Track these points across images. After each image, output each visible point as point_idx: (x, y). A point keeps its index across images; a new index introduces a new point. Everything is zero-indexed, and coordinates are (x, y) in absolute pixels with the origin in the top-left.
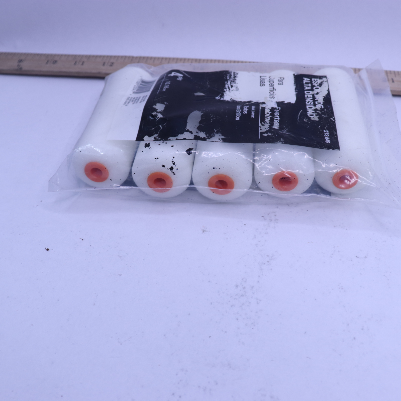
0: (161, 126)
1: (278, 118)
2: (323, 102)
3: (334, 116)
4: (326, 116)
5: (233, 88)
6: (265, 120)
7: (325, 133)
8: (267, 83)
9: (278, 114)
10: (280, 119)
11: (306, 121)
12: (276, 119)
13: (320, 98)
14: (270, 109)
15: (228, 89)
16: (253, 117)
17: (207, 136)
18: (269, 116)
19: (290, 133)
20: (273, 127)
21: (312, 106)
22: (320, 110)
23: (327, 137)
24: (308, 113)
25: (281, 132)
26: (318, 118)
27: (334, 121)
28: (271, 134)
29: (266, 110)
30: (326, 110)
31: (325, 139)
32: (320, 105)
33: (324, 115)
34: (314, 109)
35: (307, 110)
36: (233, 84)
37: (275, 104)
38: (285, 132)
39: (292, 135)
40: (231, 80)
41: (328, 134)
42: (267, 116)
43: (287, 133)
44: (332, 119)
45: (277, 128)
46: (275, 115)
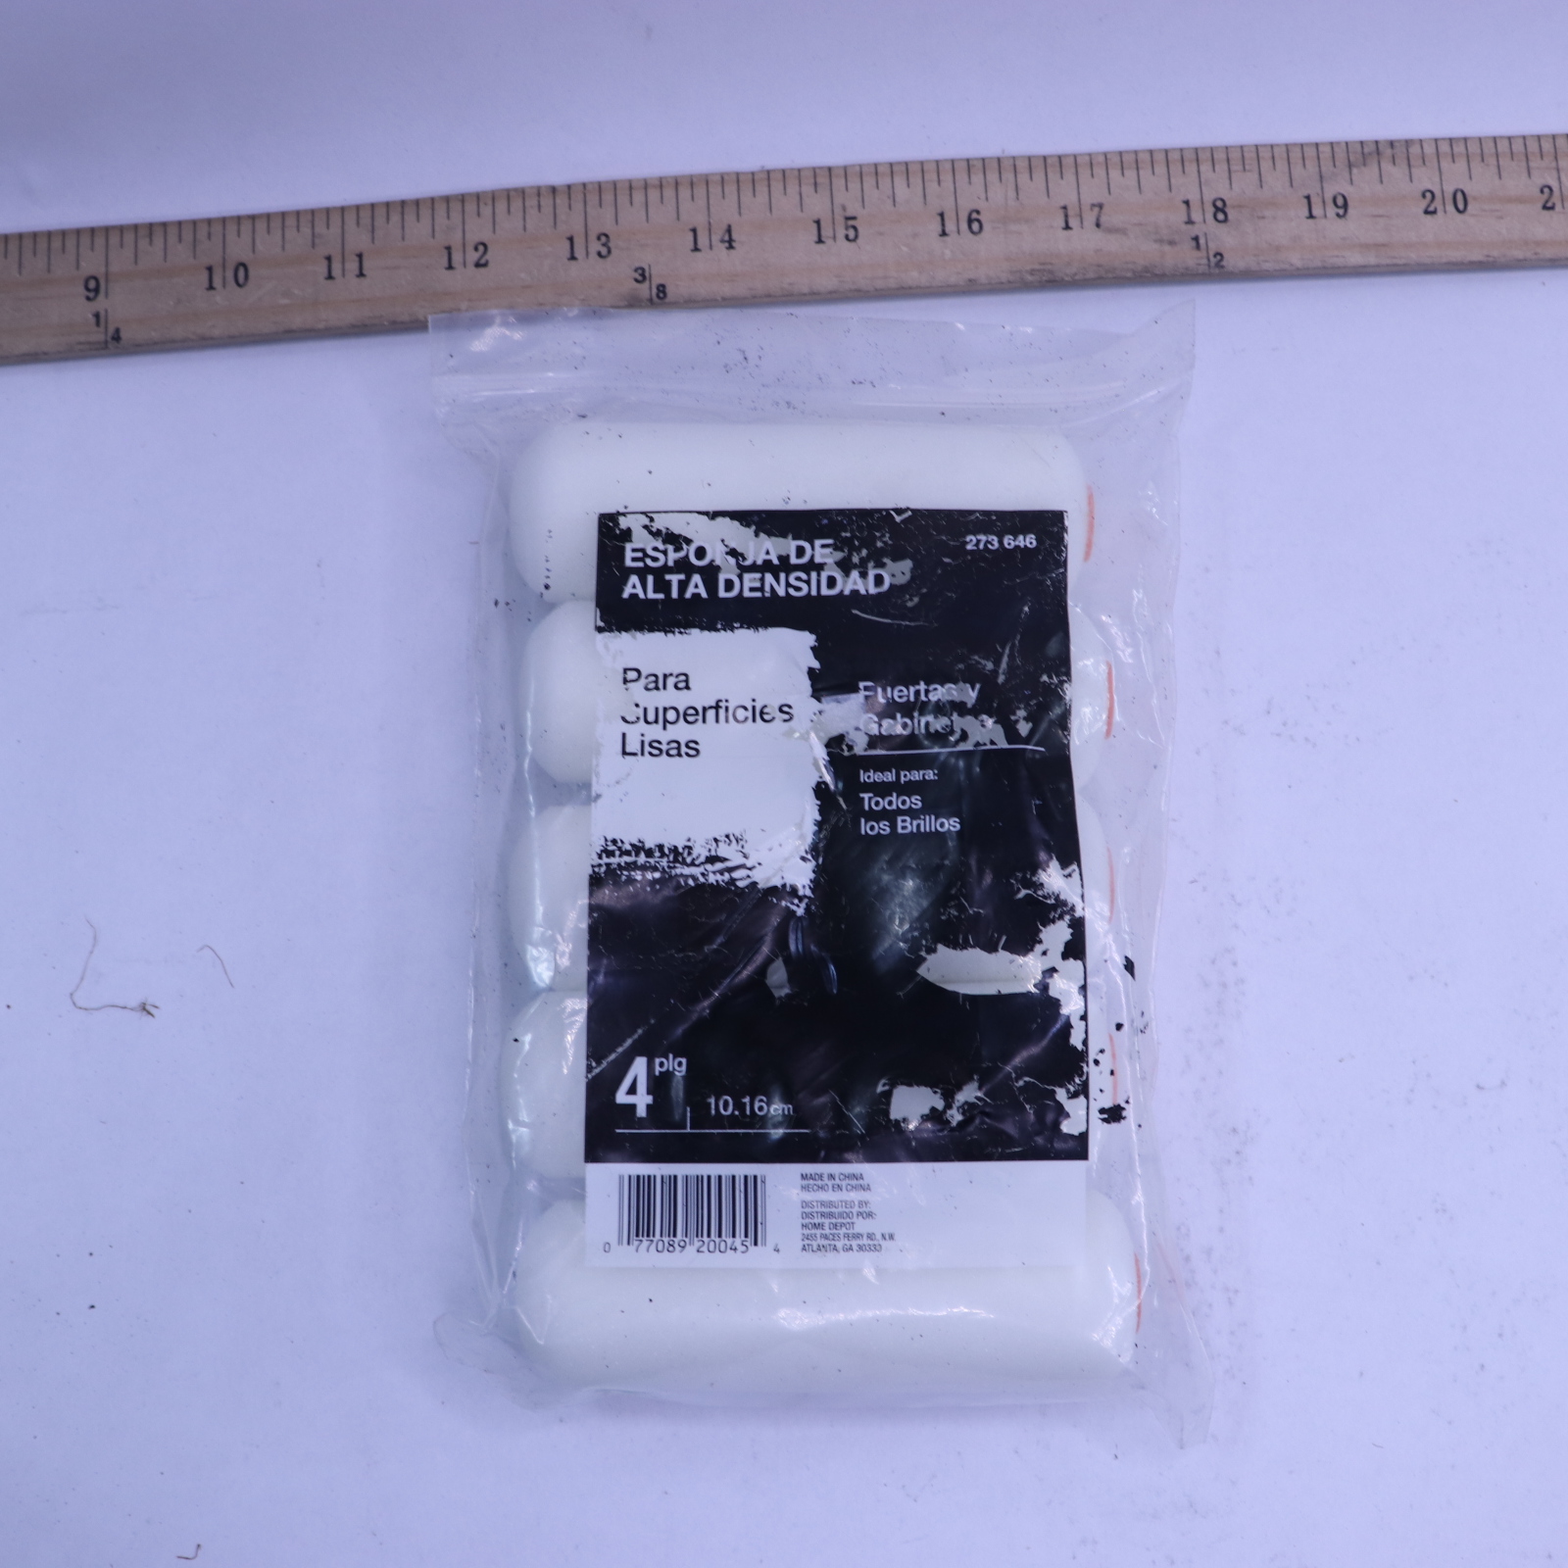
0: (1021, 1083)
1: (917, 687)
2: (790, 537)
3: (887, 510)
4: (883, 536)
5: (723, 851)
6: (937, 731)
7: (981, 546)
8: (681, 732)
9: (901, 691)
11: (916, 600)
12: (926, 696)
13: (762, 548)
14: (881, 719)
15: (736, 875)
16: (934, 774)
17: (1061, 917)
18: (916, 721)
19: (1003, 648)
20: (974, 701)
21: (819, 575)
22: (844, 551)
23: (1001, 542)
24: (867, 591)
25: (1001, 679)
26: (894, 560)
27: (910, 513)
28: (1019, 708)
29: (885, 731)
30: (846, 531)
31: (1017, 547)
32: (813, 548)
33: (875, 538)
34: (839, 570)
35: (847, 592)
36: (694, 856)
37: (838, 702)
38: (997, 663)
39: (1013, 645)
40: (669, 862)
41: (983, 538)
42: (916, 725)
43: (1005, 659)
44: (898, 519)
45: (973, 689)
46: (904, 699)
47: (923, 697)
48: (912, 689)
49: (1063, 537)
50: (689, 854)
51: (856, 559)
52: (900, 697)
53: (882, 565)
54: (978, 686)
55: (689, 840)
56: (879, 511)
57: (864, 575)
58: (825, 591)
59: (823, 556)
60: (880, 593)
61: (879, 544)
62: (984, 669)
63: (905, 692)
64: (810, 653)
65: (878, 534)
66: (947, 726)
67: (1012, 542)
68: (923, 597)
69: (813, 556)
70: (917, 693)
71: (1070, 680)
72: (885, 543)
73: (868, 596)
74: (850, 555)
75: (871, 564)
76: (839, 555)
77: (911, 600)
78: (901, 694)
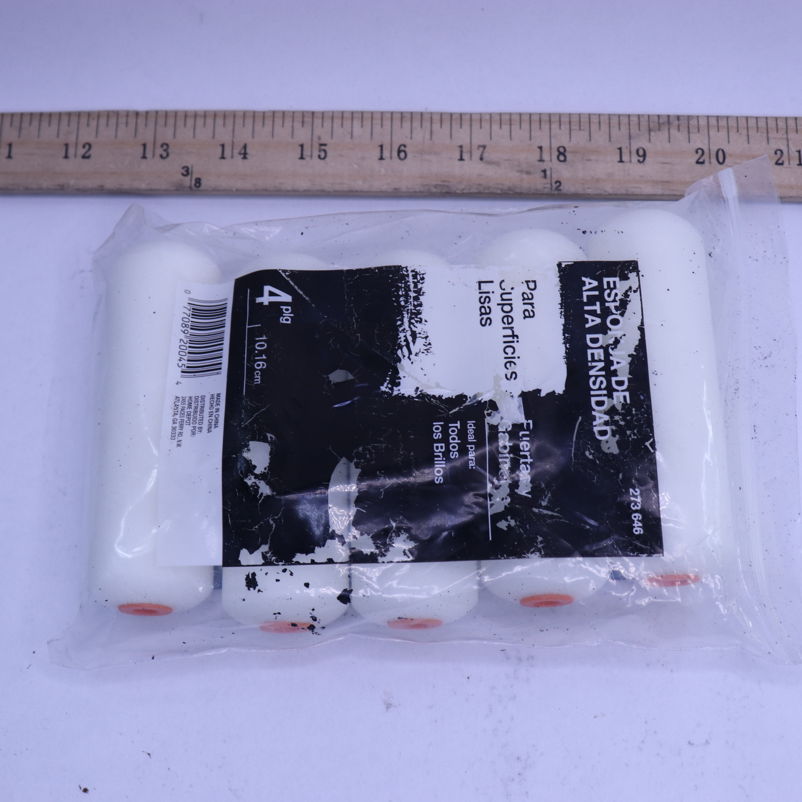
0: (271, 522)
1: (529, 457)
2: (630, 376)
3: (653, 436)
4: (635, 435)
5: (420, 342)
6: (500, 469)
7: (632, 499)
8: (497, 314)
9: (527, 446)
10: (532, 460)
11: (591, 457)
12: (523, 463)
13: (622, 359)
14: (509, 433)
15: (405, 349)
16: (472, 467)
17: (377, 547)
18: (507, 455)
19: (556, 512)
20: (519, 493)
21: (605, 395)
22: (622, 410)
23: (636, 511)
24: (595, 426)
25: (536, 510)
26: (618, 442)
27: (652, 451)
28: (516, 522)
29: (501, 435)
30: (635, 411)
31: (633, 522)
32: (622, 391)
33: (632, 429)
34: (609, 408)
35: (594, 413)
36: (416, 324)
37: (519, 408)
38: (546, 508)
39: (560, 518)
40: (411, 310)
41: (639, 500)
42: (504, 456)
43: (550, 513)
44: (647, 444)
45: (526, 493)
46: (522, 449)
47: (522, 460)
48: (528, 454)
49: (643, 553)
50: (417, 322)
51: (617, 418)
52: (523, 446)
53: (614, 435)
54: (530, 496)
55: (426, 321)
56: (652, 431)
57: (606, 423)
58: (593, 400)
59: (618, 397)
60: (594, 433)
61: (628, 432)
62: (542, 500)
63: (526, 449)
64: (550, 391)
65: (635, 431)
66: (503, 476)
67: (637, 518)
68: (593, 461)
69: (618, 391)
70: (525, 457)
71: (542, 557)
72: (630, 436)
73: (592, 426)
74: (619, 414)
75: (614, 428)
76: (619, 407)
77: (590, 454)
78: (525, 446)
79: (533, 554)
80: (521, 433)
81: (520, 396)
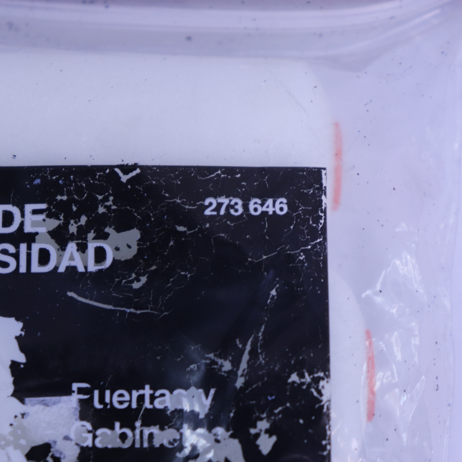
1: (141, 392)
3: (112, 167)
4: (106, 199)
6: (162, 445)
7: (222, 212)
9: (121, 395)
10: (147, 387)
11: (144, 279)
12: (152, 402)
14: (95, 427)
18: (138, 432)
19: (245, 345)
20: (206, 410)
21: (29, 248)
22: (58, 219)
23: (246, 207)
24: (86, 268)
25: (240, 382)
26: (119, 230)
27: (138, 171)
28: (261, 419)
29: (100, 442)
30: (62, 195)
31: (264, 214)
32: (23, 215)
33: (95, 204)
34: (53, 241)
35: (62, 269)
37: (47, 405)
38: (236, 363)
39: (256, 339)
41: (225, 201)
42: (138, 437)
43: (246, 357)
44: (124, 178)
45: (207, 396)
46: (126, 405)
47: (147, 404)
48: (135, 394)
49: (321, 201)
51: (73, 229)
52: (121, 403)
53: (105, 236)
54: (212, 391)
56: (102, 168)
57: (82, 248)
58: (36, 268)
59: (34, 224)
60: (100, 271)
61: (101, 210)
62: (220, 370)
63: (127, 397)
64: (15, 345)
65: (100, 197)
66: (175, 440)
67: (259, 207)
68: (152, 277)
69: (22, 224)
70: (141, 398)
71: (328, 376)
72: (108, 208)
73: (86, 274)
74: (66, 224)
75: (91, 235)
76: (54, 223)
77: (139, 280)
78: (121, 399)
79: (323, 392)
80: (97, 405)
81: (22, 401)
